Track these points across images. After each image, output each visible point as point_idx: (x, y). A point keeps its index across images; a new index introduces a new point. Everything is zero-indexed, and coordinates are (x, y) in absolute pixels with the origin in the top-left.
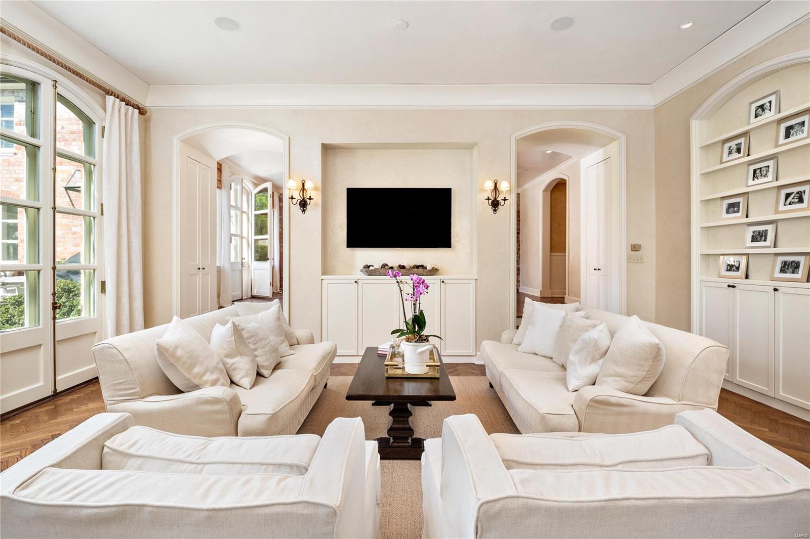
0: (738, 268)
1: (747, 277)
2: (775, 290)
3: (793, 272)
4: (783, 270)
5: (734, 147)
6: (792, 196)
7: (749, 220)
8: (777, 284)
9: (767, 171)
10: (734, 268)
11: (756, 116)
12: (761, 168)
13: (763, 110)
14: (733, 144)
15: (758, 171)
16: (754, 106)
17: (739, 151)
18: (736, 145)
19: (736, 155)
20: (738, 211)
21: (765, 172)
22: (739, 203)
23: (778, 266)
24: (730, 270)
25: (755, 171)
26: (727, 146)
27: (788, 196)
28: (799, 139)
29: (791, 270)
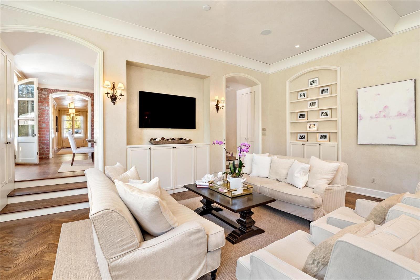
0: (304, 138)
1: (307, 141)
2: (320, 145)
3: (325, 139)
4: (321, 138)
5: (302, 95)
6: (324, 113)
7: (308, 121)
8: (320, 143)
9: (315, 104)
10: (303, 137)
11: (311, 84)
12: (312, 103)
13: (313, 83)
14: (302, 93)
15: (311, 104)
16: (310, 81)
17: (304, 96)
18: (303, 93)
19: (303, 97)
20: (304, 117)
21: (314, 104)
22: (304, 114)
23: (319, 137)
24: (301, 138)
25: (310, 103)
26: (299, 93)
27: (322, 113)
28: (326, 94)
29: (324, 138)
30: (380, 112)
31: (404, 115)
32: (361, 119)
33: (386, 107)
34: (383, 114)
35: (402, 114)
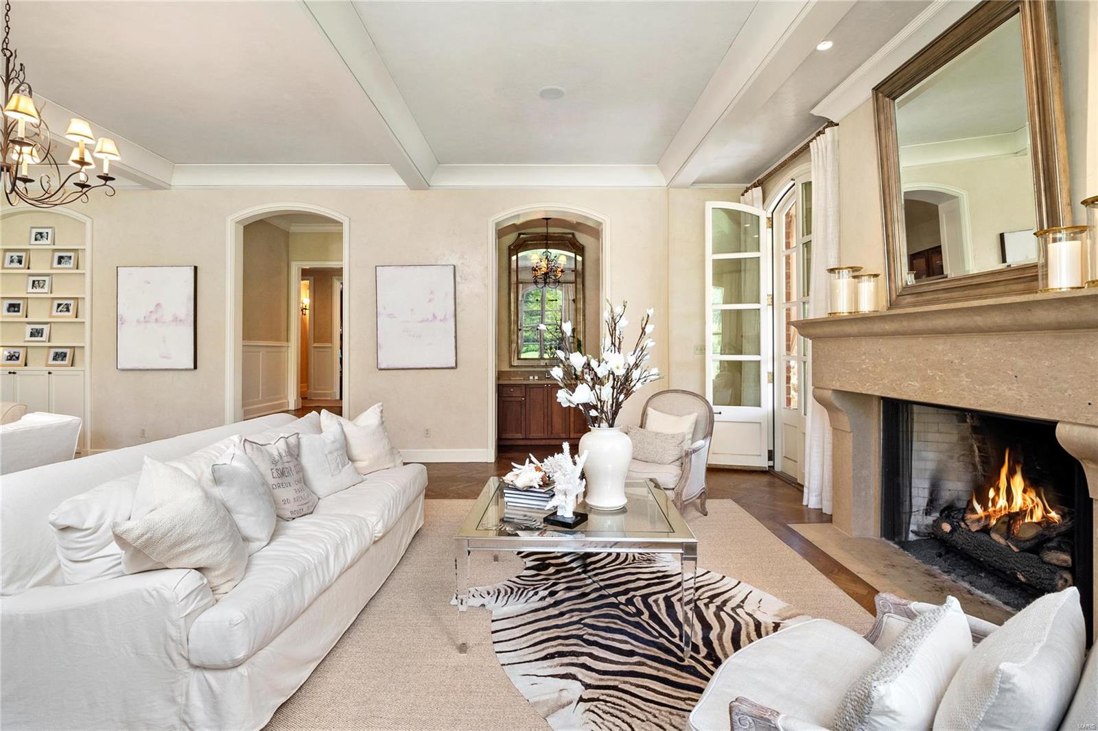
0: (18, 358)
1: (26, 365)
2: (50, 373)
3: (62, 360)
4: (55, 359)
5: (16, 259)
6: (62, 306)
7: (27, 320)
8: (50, 369)
9: (44, 284)
10: (14, 358)
11: (36, 240)
12: (39, 281)
13: (42, 237)
14: (15, 255)
15: (36, 282)
16: (34, 231)
17: (20, 262)
18: (18, 256)
19: (16, 265)
20: (18, 311)
21: (42, 285)
22: (19, 304)
23: (52, 356)
24: (10, 360)
25: (34, 282)
26: (9, 255)
27: (59, 305)
28: (68, 266)
29: (60, 358)
30: (151, 312)
31: (181, 320)
32: (122, 324)
33: (158, 305)
34: (154, 316)
35: (179, 319)
